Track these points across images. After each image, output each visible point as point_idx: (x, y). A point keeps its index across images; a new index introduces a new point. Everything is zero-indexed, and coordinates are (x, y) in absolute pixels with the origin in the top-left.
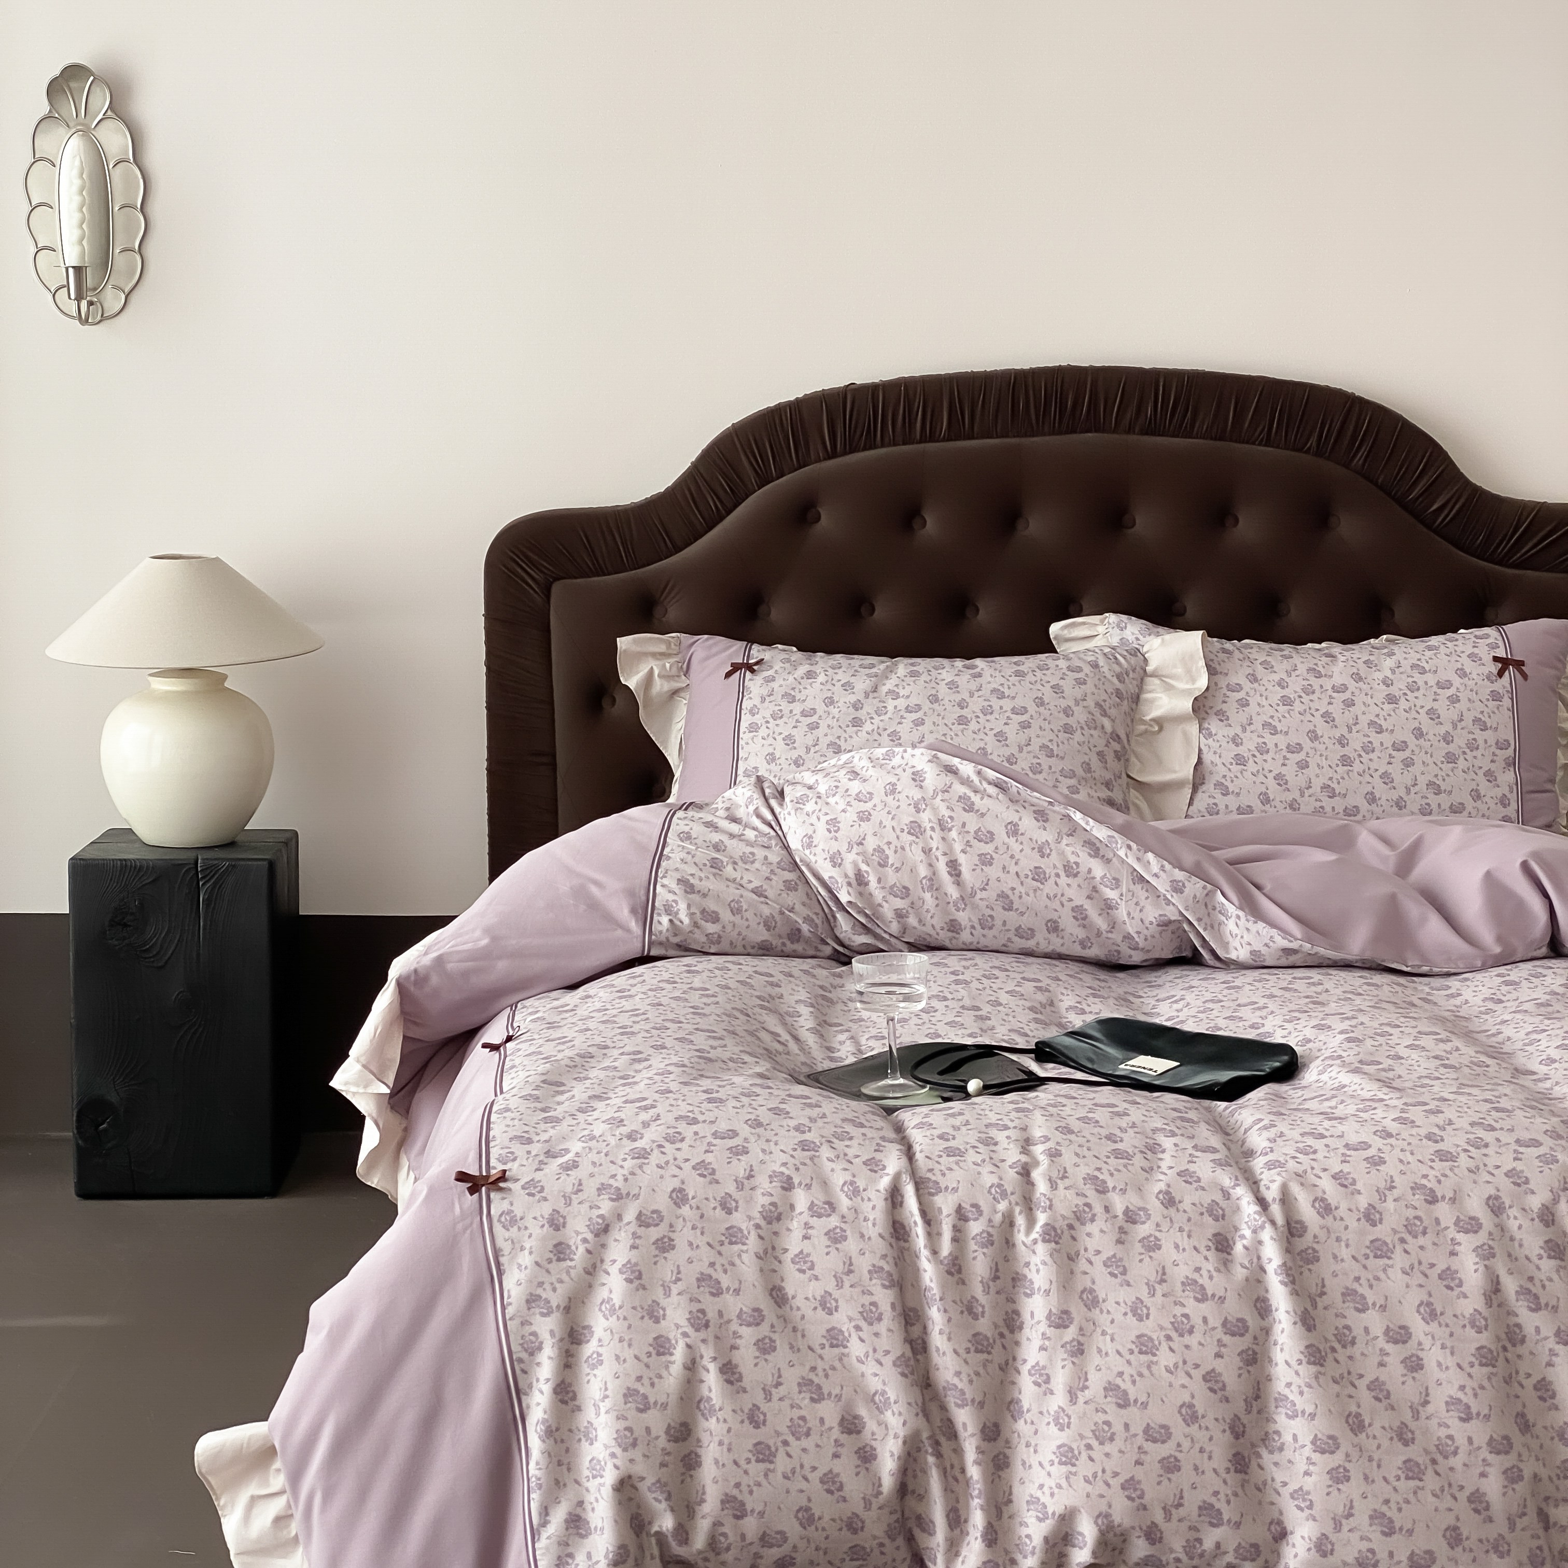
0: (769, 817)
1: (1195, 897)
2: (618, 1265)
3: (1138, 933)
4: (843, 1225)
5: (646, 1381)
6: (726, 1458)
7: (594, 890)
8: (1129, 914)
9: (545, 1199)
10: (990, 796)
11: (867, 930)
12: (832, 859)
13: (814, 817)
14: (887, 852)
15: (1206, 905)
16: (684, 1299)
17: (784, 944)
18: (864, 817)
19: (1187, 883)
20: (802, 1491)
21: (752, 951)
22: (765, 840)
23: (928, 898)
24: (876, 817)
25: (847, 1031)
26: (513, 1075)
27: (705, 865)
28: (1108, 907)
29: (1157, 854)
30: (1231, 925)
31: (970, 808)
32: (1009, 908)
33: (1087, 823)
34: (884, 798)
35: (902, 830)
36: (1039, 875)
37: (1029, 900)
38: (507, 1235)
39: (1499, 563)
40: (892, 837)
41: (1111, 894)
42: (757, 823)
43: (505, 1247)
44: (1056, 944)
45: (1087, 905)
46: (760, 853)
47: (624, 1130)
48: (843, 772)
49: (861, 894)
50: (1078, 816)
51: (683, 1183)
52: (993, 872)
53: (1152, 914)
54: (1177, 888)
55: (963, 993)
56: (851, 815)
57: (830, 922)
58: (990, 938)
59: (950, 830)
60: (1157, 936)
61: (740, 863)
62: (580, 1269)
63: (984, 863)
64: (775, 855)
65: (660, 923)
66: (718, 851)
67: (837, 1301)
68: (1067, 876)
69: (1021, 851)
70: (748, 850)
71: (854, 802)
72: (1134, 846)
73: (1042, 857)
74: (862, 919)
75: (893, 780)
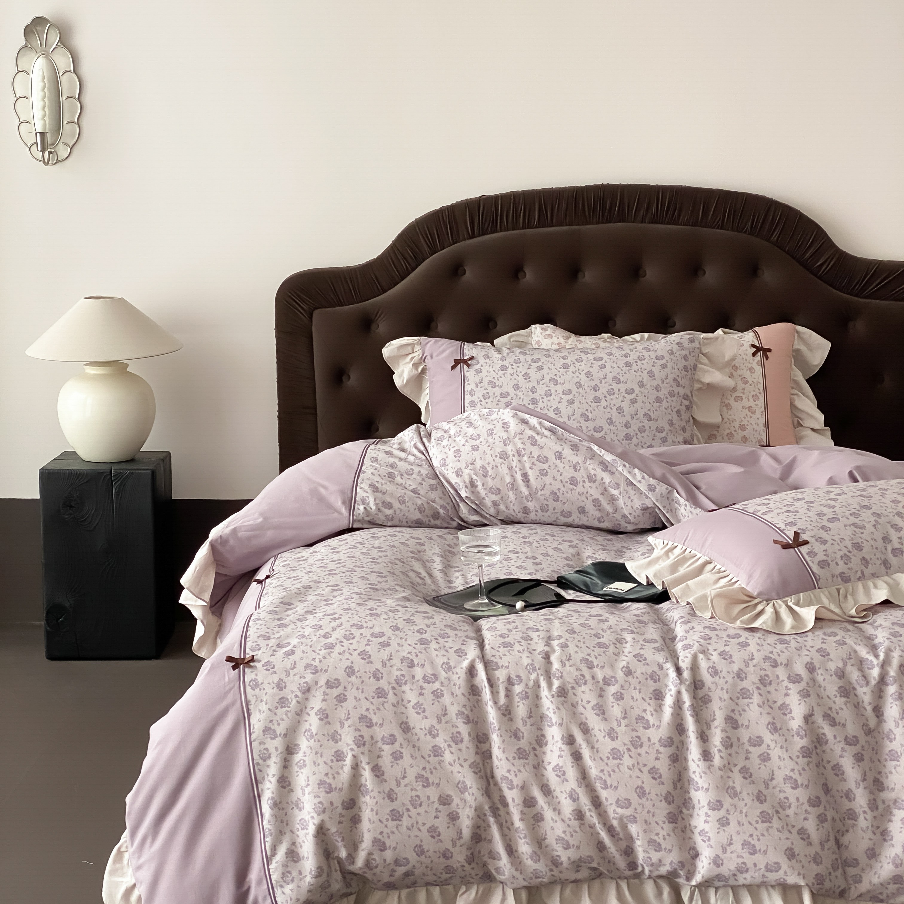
0: (422, 448)
1: (662, 494)
2: (315, 710)
3: (630, 514)
4: (442, 688)
5: (330, 776)
6: (375, 818)
7: (322, 490)
8: (625, 503)
9: (275, 673)
10: (546, 437)
11: (477, 512)
12: (457, 473)
13: (447, 448)
14: (488, 468)
15: (668, 498)
16: (351, 730)
17: (430, 521)
18: (475, 448)
19: (657, 486)
20: (417, 836)
21: (411, 525)
22: (419, 461)
23: (511, 495)
24: (482, 448)
25: (461, 571)
26: (266, 598)
27: (385, 476)
28: (613, 499)
29: (640, 470)
30: (682, 510)
31: (534, 443)
32: (557, 500)
33: (601, 452)
34: (487, 438)
35: (496, 456)
36: (573, 481)
37: (569, 495)
38: (253, 693)
39: (856, 296)
40: (490, 460)
41: (615, 492)
42: (415, 452)
43: (252, 700)
44: (584, 520)
45: (601, 498)
46: (416, 469)
47: (322, 632)
48: (464, 422)
49: (473, 492)
50: (595, 448)
51: (352, 663)
52: (548, 480)
53: (638, 504)
54: (652, 489)
55: (528, 549)
56: (468, 448)
57: (456, 508)
58: (546, 517)
59: (523, 456)
60: (641, 515)
61: (405, 475)
62: (293, 712)
63: (542, 475)
64: (425, 470)
65: (359, 509)
66: (393, 468)
67: (438, 731)
68: (590, 482)
69: (564, 468)
70: (410, 467)
71: (469, 440)
72: (627, 465)
73: (575, 471)
74: (474, 507)
75: (492, 427)
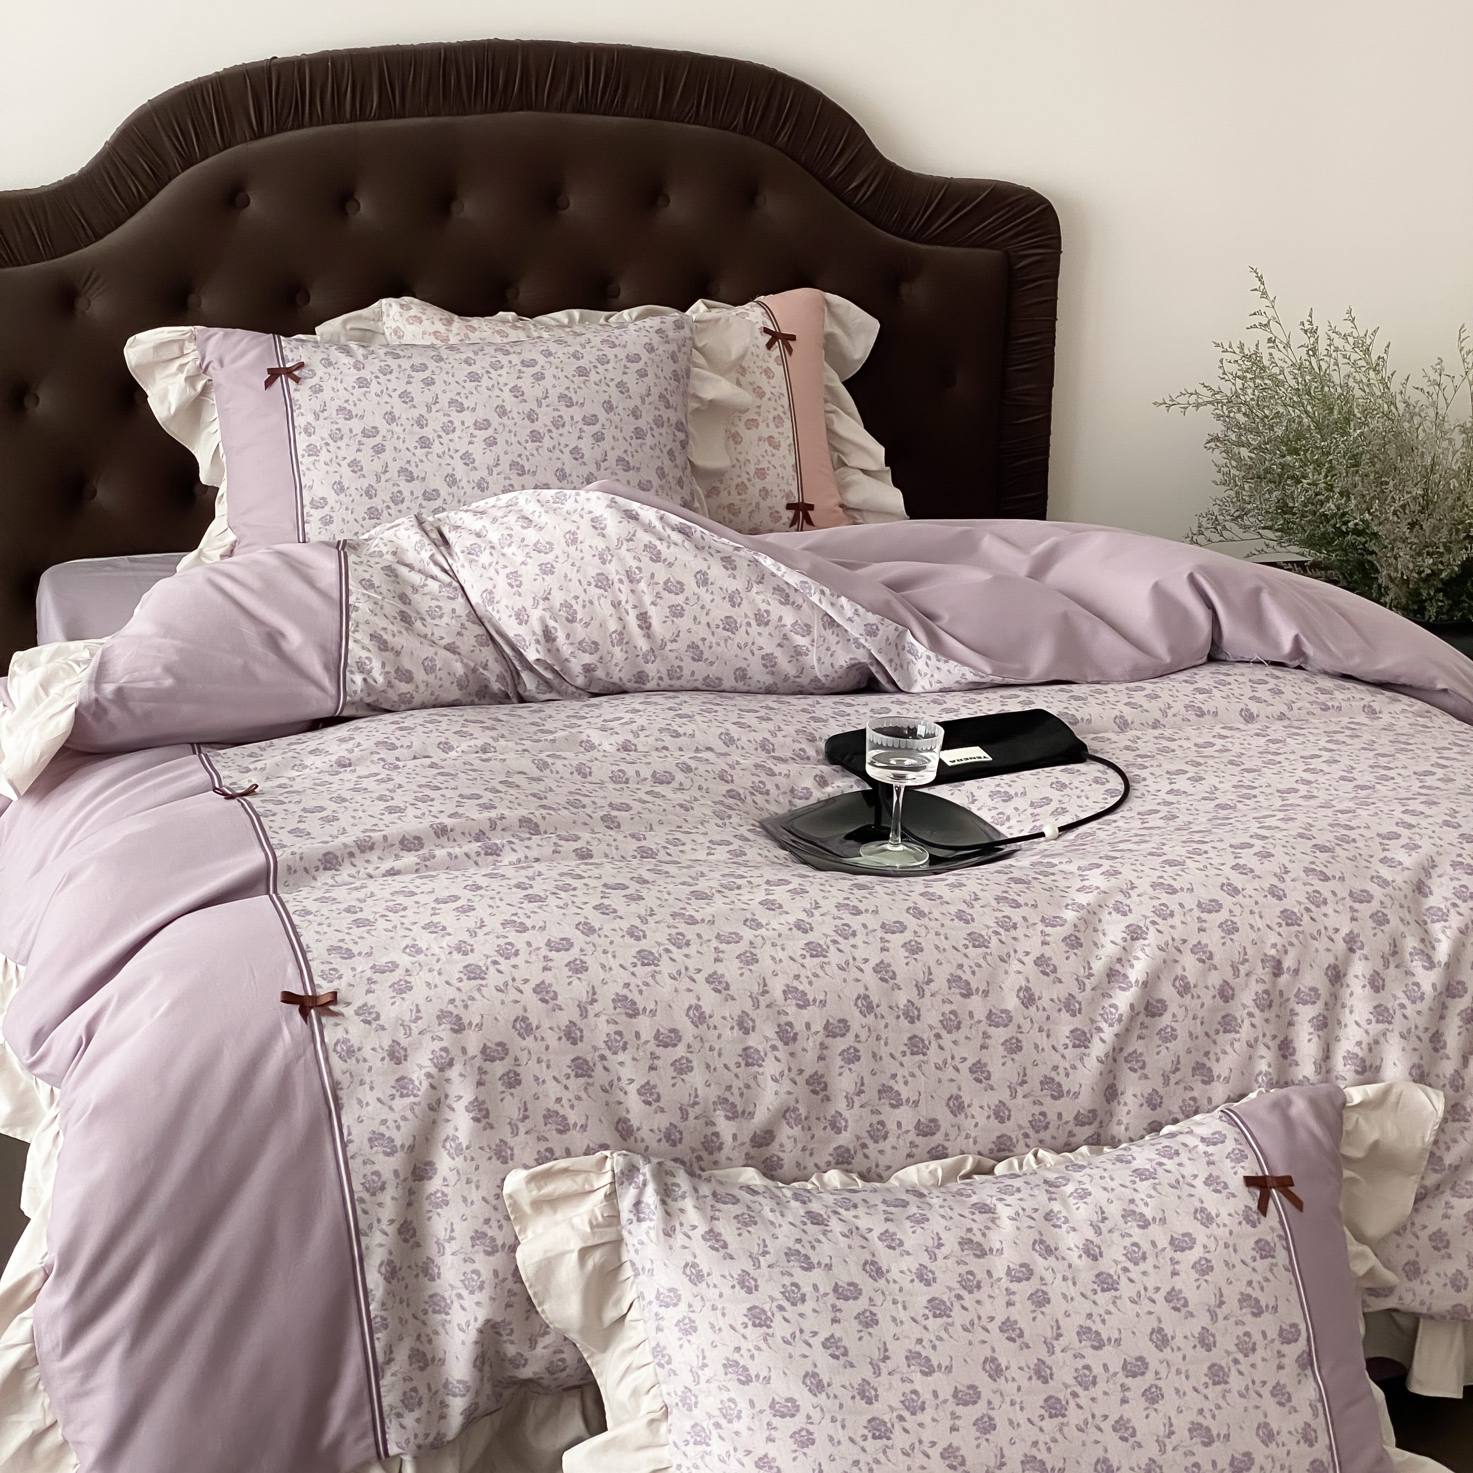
1: (887, 639)
3: (824, 676)
8: (818, 659)
10: (676, 544)
11: (550, 687)
12: (518, 616)
13: (492, 570)
14: (575, 607)
15: (897, 645)
17: (472, 701)
18: (547, 570)
19: (880, 627)
22: (450, 590)
23: (618, 653)
24: (560, 569)
27: (395, 618)
28: (798, 653)
29: (850, 598)
30: (920, 665)
31: (657, 558)
32: (698, 658)
33: (779, 569)
34: (566, 548)
35: (589, 584)
36: (730, 625)
37: (719, 649)
39: (911, 239)
40: (579, 591)
41: (801, 641)
45: (778, 652)
49: (549, 650)
50: (768, 562)
52: (684, 623)
53: (842, 658)
56: (533, 568)
57: (514, 680)
59: (639, 581)
60: (844, 676)
61: (428, 618)
63: (675, 615)
64: (463, 607)
65: (353, 681)
66: (404, 603)
68: (759, 625)
69: (712, 601)
70: (434, 603)
71: (534, 554)
72: (827, 591)
73: (733, 606)
74: (548, 675)
75: (573, 528)
